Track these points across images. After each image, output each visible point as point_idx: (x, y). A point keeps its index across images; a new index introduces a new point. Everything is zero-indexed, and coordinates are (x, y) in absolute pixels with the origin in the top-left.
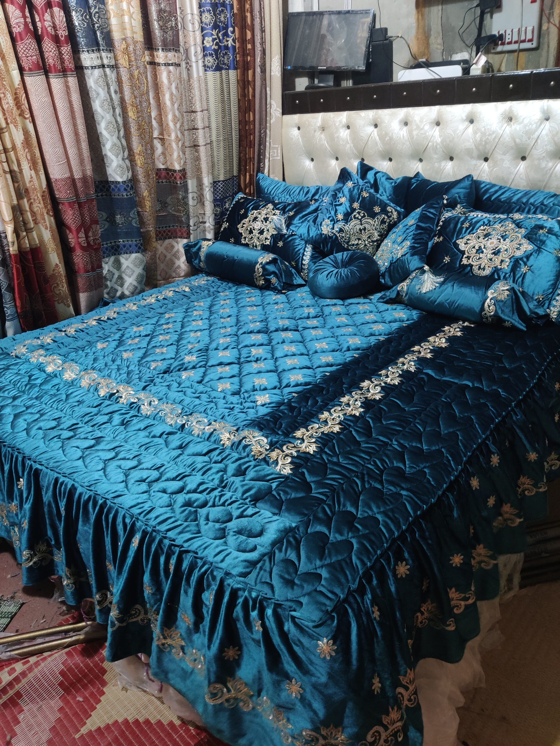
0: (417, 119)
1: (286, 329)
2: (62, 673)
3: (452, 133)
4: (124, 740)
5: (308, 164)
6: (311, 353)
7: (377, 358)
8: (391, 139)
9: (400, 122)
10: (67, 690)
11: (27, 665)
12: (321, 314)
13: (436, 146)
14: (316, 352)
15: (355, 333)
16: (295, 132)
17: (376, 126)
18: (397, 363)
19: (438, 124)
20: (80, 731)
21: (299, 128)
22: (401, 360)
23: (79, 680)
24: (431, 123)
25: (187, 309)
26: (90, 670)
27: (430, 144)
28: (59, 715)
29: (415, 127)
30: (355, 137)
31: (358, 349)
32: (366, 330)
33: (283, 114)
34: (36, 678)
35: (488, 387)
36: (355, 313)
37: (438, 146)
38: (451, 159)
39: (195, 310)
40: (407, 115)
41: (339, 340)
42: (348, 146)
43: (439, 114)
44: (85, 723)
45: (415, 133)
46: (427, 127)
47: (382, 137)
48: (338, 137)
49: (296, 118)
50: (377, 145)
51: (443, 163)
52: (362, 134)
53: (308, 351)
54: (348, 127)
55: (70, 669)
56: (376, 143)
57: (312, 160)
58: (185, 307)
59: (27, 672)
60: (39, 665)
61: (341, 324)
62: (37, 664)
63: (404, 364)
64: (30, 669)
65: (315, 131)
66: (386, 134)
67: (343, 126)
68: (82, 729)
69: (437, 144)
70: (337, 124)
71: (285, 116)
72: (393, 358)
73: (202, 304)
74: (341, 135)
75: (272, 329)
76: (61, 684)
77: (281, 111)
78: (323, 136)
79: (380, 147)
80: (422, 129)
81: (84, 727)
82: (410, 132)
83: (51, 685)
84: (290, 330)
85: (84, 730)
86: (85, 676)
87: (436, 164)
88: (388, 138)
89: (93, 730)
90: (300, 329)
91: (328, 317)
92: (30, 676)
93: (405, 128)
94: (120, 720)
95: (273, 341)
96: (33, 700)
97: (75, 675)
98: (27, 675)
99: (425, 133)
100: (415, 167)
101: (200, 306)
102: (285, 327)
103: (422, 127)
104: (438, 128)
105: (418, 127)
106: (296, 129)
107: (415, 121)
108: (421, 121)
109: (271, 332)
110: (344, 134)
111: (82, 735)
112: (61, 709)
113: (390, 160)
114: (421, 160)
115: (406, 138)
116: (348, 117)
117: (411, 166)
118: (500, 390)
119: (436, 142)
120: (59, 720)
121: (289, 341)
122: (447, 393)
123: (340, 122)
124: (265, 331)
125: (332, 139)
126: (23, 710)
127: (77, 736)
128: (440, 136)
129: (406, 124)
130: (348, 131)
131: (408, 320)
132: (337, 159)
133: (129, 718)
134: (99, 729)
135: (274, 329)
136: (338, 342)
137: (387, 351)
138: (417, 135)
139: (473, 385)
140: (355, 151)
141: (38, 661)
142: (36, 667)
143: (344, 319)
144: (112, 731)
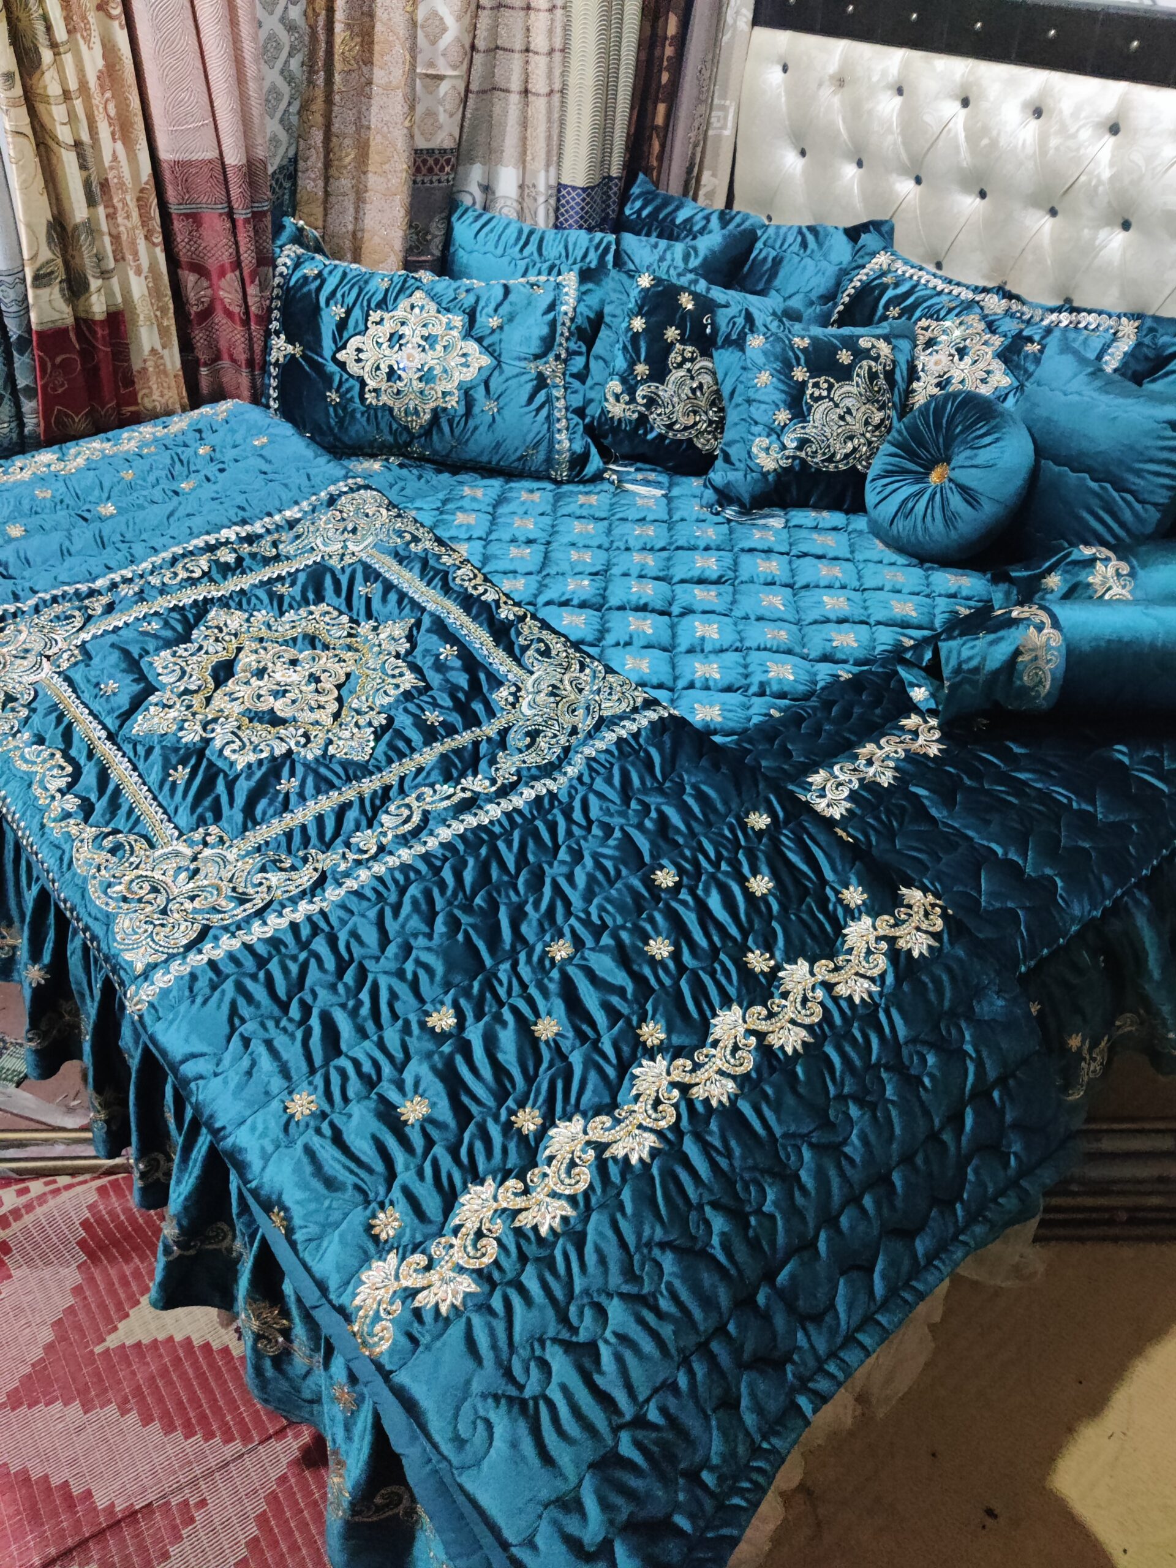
0: (1066, 106)
1: (643, 608)
2: (85, 1224)
3: (1142, 163)
4: (180, 1377)
5: (791, 162)
6: (681, 684)
7: (818, 731)
8: (994, 144)
9: (1025, 105)
10: (91, 1255)
11: (24, 1199)
12: (731, 574)
13: (1096, 187)
14: (691, 686)
15: (790, 645)
16: (775, 76)
17: (965, 103)
18: (856, 757)
19: (1114, 130)
20: (104, 1340)
21: (785, 69)
22: (870, 747)
23: (116, 1244)
24: (1098, 125)
25: (445, 502)
26: (138, 1229)
27: (1083, 178)
28: (70, 1301)
29: (1056, 128)
30: (910, 121)
31: (782, 695)
32: (817, 641)
33: (756, 22)
34: (37, 1223)
35: (1034, 870)
36: (806, 587)
37: (1101, 189)
38: (1126, 226)
39: (460, 508)
40: (1045, 92)
41: (749, 660)
42: (890, 139)
43: (1123, 106)
44: (115, 1329)
45: (1054, 142)
46: (1085, 134)
47: (973, 135)
48: (870, 112)
49: (782, 40)
50: (958, 152)
51: (1103, 234)
52: (927, 118)
53: (676, 678)
54: (900, 91)
55: (100, 1221)
56: (957, 147)
57: (803, 153)
58: (441, 496)
59: (23, 1211)
60: (45, 1202)
61: (767, 615)
62: (42, 1199)
63: (870, 763)
64: (29, 1207)
65: (820, 85)
66: (985, 130)
67: (889, 87)
68: (109, 1338)
69: (1100, 182)
70: (875, 79)
71: (758, 30)
72: (853, 738)
73: (479, 493)
74: (880, 107)
75: (614, 601)
76: (82, 1244)
77: (750, 16)
78: (836, 101)
79: (965, 158)
80: (1074, 136)
81: (113, 1336)
82: (1043, 140)
83: (65, 1242)
84: (653, 611)
85: (112, 1341)
86: (128, 1237)
87: (1086, 231)
88: (985, 141)
89: (127, 1343)
90: (676, 610)
91: (743, 586)
92: (28, 1219)
93: (1034, 124)
94: (178, 1338)
95: (607, 636)
96: (30, 1262)
97: (108, 1233)
98: (21, 1216)
99: (1078, 149)
100: (1037, 227)
101: (474, 499)
102: (642, 602)
103: (1072, 130)
104: (1110, 141)
105: (1063, 129)
106: (779, 68)
107: (1061, 112)
108: (1075, 115)
109: (610, 608)
110: (889, 106)
111: (108, 1350)
112: (77, 1290)
113: (983, 195)
114: (1053, 212)
115: (1029, 150)
116: (906, 65)
117: (1028, 222)
118: (1060, 884)
119: (1098, 176)
120: (71, 1310)
121: (643, 643)
122: (942, 866)
123: (884, 73)
124: (597, 605)
125: (856, 112)
126: (10, 1276)
127: (98, 1349)
128: (1112, 164)
129: (1038, 113)
130: (898, 100)
131: (919, 627)
132: (860, 164)
133: (193, 1338)
134: (139, 1345)
135: (619, 603)
136: (746, 666)
137: (847, 714)
138: (1057, 149)
139: (1006, 853)
140: (904, 157)
141: (45, 1194)
142: (40, 1205)
143: (776, 601)
144: (160, 1356)
